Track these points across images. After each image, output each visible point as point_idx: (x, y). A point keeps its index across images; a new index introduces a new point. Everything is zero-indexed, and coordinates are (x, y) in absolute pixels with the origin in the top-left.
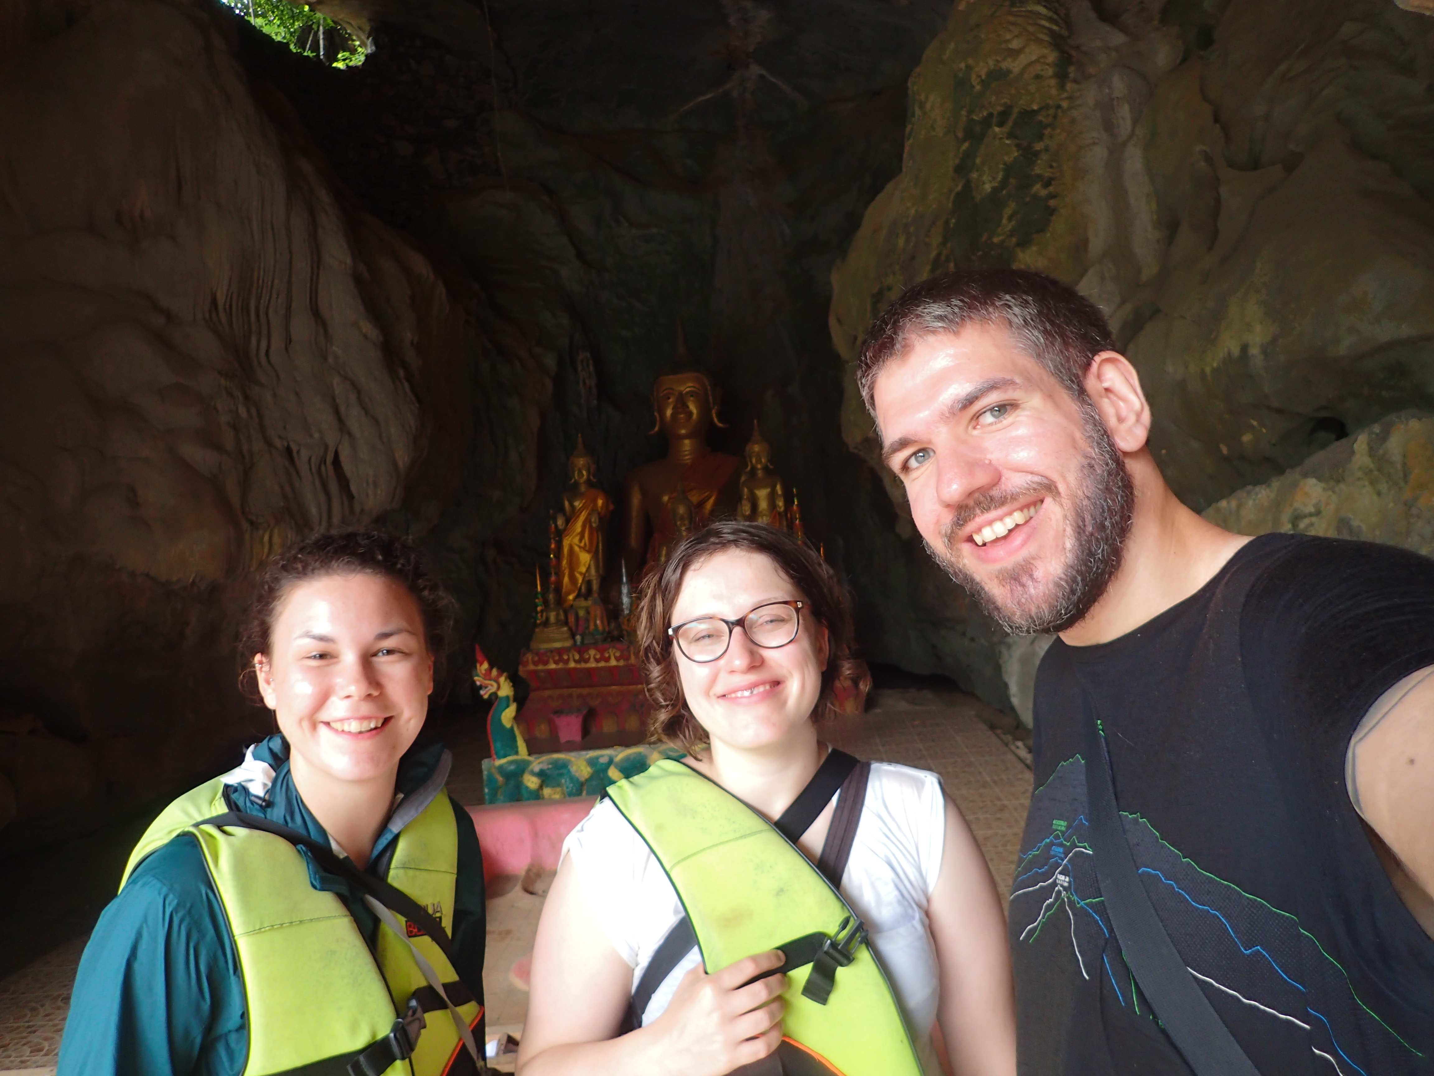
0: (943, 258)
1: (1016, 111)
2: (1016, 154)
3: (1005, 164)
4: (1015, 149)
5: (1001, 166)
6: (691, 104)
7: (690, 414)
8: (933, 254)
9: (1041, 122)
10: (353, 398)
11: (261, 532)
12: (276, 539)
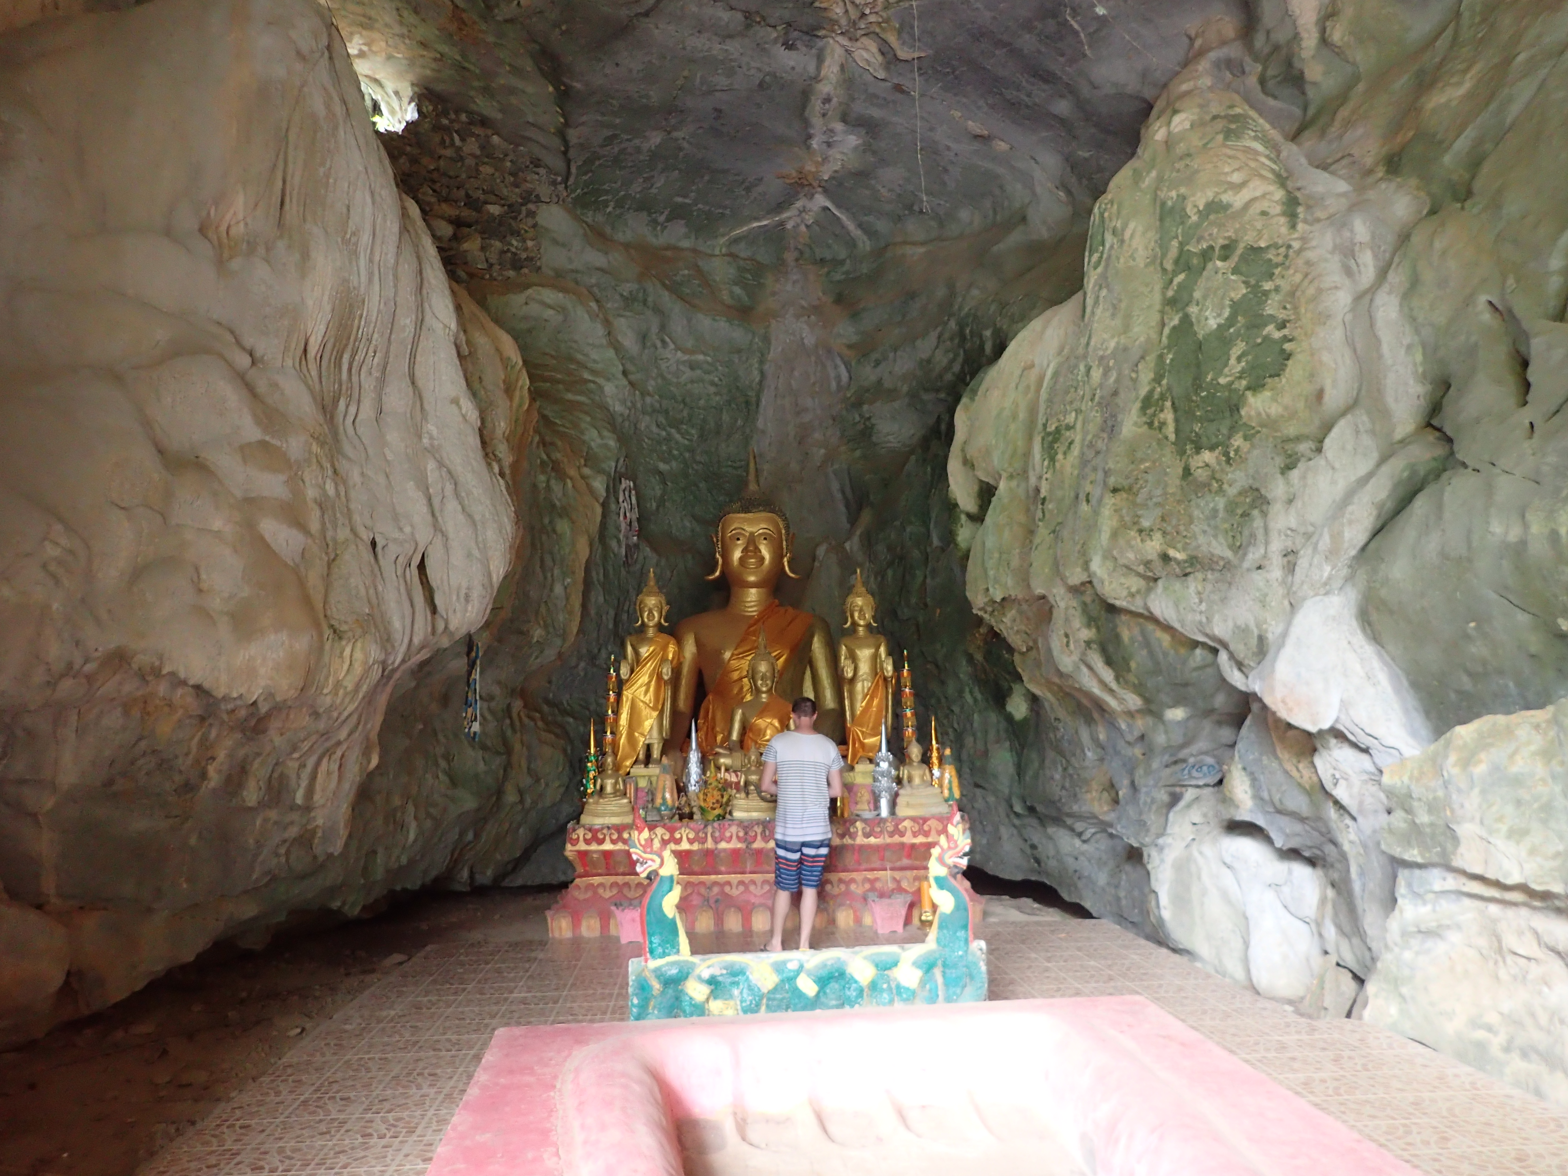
0: (1156, 396)
1: (1242, 245)
2: (1244, 291)
3: (1231, 300)
4: (1243, 285)
5: (1228, 302)
6: (745, 228)
7: (762, 559)
8: (1143, 391)
9: (1270, 260)
10: (449, 488)
11: (344, 643)
12: (358, 655)
